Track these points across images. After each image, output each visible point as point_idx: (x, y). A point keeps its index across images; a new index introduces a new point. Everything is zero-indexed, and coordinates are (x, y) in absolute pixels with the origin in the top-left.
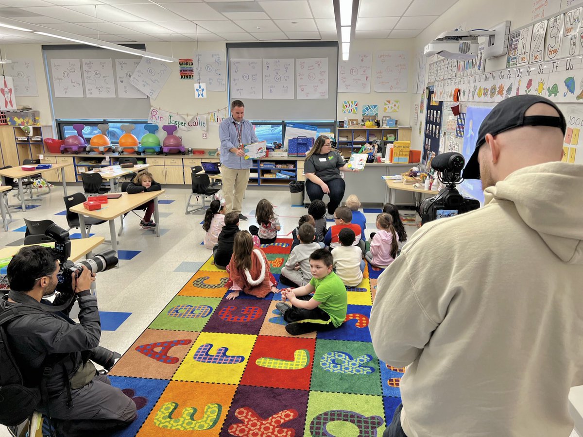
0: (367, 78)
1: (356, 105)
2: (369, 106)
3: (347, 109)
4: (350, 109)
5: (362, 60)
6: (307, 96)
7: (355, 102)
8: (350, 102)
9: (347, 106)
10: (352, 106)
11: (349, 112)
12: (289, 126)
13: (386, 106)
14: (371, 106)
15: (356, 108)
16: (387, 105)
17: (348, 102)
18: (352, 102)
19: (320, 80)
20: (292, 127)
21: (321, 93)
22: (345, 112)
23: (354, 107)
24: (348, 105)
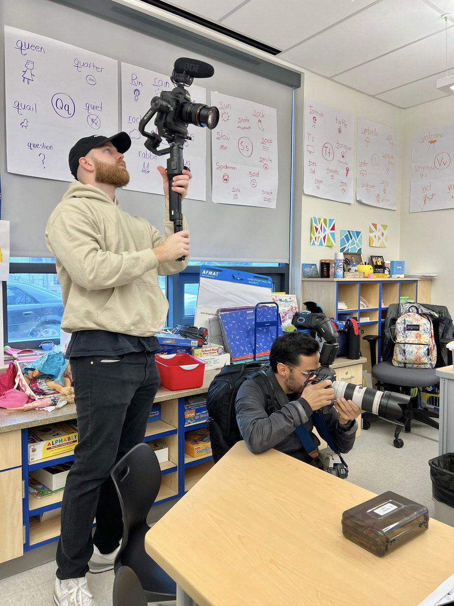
0: (348, 171)
1: (333, 229)
2: (349, 231)
3: (317, 235)
4: (322, 235)
5: (340, 131)
6: (236, 197)
7: (331, 221)
8: (322, 221)
9: (317, 229)
10: (325, 230)
11: (321, 244)
12: (206, 276)
13: (372, 235)
14: (353, 232)
15: (333, 235)
16: (373, 232)
17: (320, 219)
18: (325, 221)
19: (262, 160)
20: (216, 278)
21: (265, 193)
22: (314, 244)
23: (328, 231)
24: (319, 227)
